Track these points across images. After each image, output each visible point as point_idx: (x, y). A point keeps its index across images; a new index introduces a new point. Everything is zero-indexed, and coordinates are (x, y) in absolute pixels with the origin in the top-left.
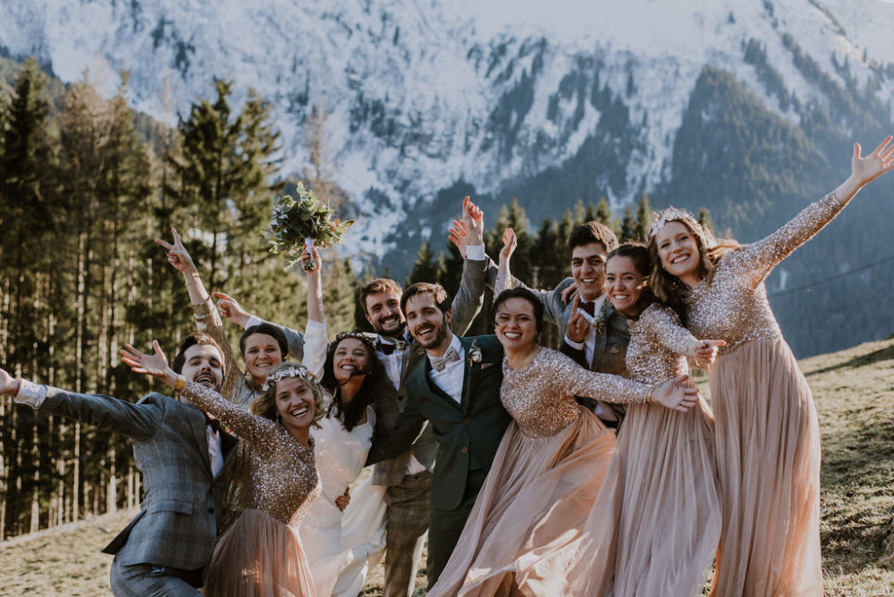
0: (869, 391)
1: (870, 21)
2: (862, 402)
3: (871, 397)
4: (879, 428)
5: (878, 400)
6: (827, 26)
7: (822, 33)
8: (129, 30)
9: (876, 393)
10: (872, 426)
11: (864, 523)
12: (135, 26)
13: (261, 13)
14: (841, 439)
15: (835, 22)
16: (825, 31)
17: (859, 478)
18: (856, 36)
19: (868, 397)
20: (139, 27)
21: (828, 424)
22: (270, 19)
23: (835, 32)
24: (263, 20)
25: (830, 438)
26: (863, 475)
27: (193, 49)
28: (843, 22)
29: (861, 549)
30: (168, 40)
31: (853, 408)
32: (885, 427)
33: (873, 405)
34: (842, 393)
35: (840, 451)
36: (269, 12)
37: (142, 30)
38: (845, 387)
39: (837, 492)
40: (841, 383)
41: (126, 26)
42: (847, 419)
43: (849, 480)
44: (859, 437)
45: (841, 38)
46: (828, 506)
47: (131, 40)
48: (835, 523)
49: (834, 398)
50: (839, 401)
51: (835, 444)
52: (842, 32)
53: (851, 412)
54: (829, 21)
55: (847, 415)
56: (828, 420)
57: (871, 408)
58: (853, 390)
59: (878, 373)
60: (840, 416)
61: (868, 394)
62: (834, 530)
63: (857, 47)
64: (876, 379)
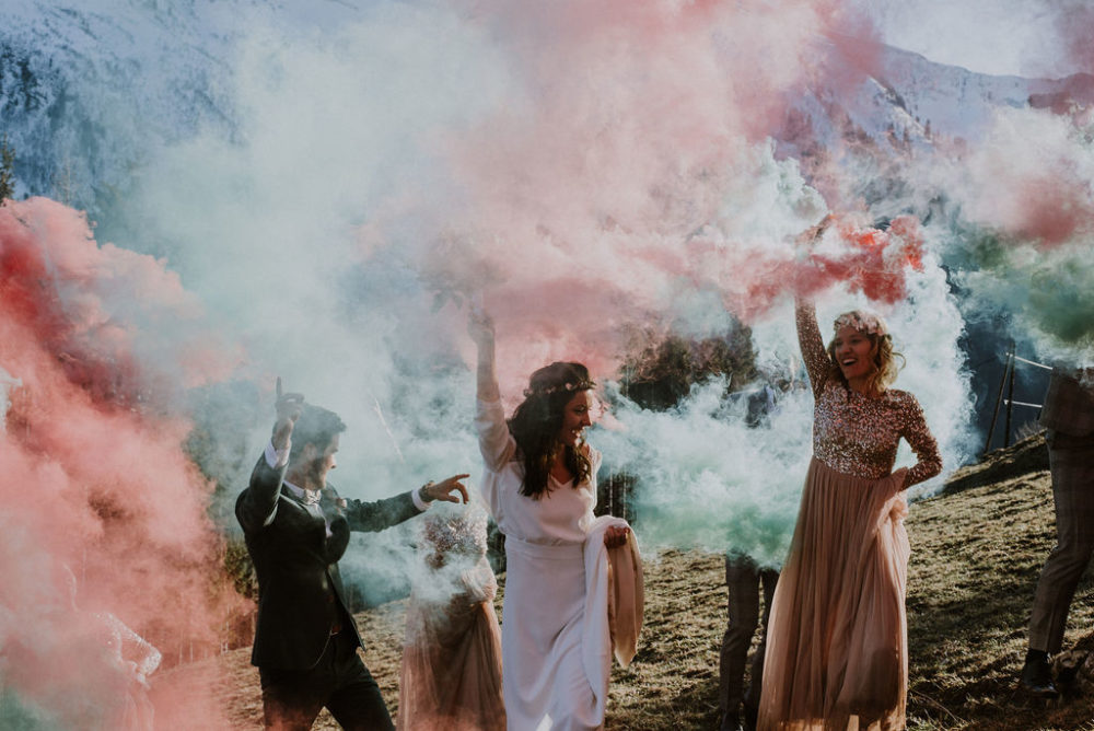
0: (967, 522)
1: (932, 89)
2: (960, 534)
3: (971, 528)
4: (992, 560)
5: (981, 530)
6: (881, 95)
7: (877, 103)
8: (20, 107)
9: (977, 522)
10: (980, 559)
11: (1009, 672)
12: (27, 104)
13: (188, 86)
14: (945, 576)
15: (891, 91)
16: (880, 100)
17: (983, 619)
18: (916, 108)
19: (965, 528)
20: (33, 103)
21: (923, 561)
22: (199, 92)
23: (892, 102)
24: (190, 94)
25: (930, 576)
26: (987, 615)
27: (102, 132)
28: (901, 90)
29: (1012, 706)
30: (70, 121)
31: (951, 541)
32: (999, 559)
33: (976, 535)
34: (932, 525)
35: (947, 590)
36: (199, 84)
37: (36, 107)
38: (935, 519)
39: (958, 638)
40: (929, 514)
41: (16, 103)
42: (945, 554)
43: (970, 623)
44: (968, 573)
45: (899, 110)
46: (950, 655)
47: (22, 119)
48: (968, 675)
49: (924, 531)
50: (931, 534)
51: (939, 581)
52: (900, 102)
53: (950, 546)
54: (884, 90)
55: (945, 549)
56: (921, 557)
57: (975, 539)
58: (946, 521)
59: (973, 501)
60: (936, 552)
61: (966, 525)
62: (970, 683)
63: (918, 120)
64: (973, 507)
